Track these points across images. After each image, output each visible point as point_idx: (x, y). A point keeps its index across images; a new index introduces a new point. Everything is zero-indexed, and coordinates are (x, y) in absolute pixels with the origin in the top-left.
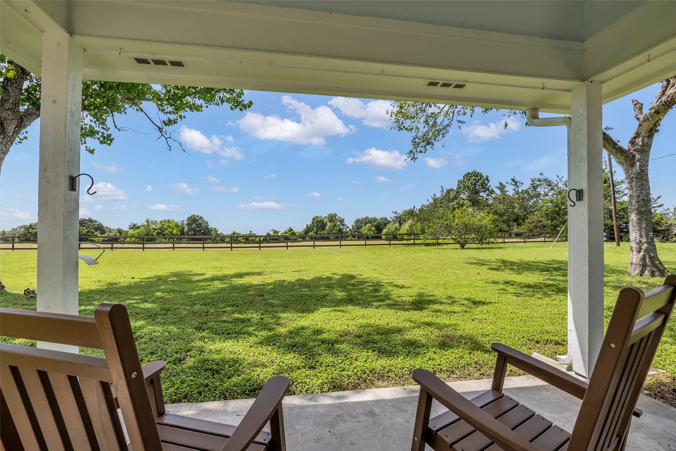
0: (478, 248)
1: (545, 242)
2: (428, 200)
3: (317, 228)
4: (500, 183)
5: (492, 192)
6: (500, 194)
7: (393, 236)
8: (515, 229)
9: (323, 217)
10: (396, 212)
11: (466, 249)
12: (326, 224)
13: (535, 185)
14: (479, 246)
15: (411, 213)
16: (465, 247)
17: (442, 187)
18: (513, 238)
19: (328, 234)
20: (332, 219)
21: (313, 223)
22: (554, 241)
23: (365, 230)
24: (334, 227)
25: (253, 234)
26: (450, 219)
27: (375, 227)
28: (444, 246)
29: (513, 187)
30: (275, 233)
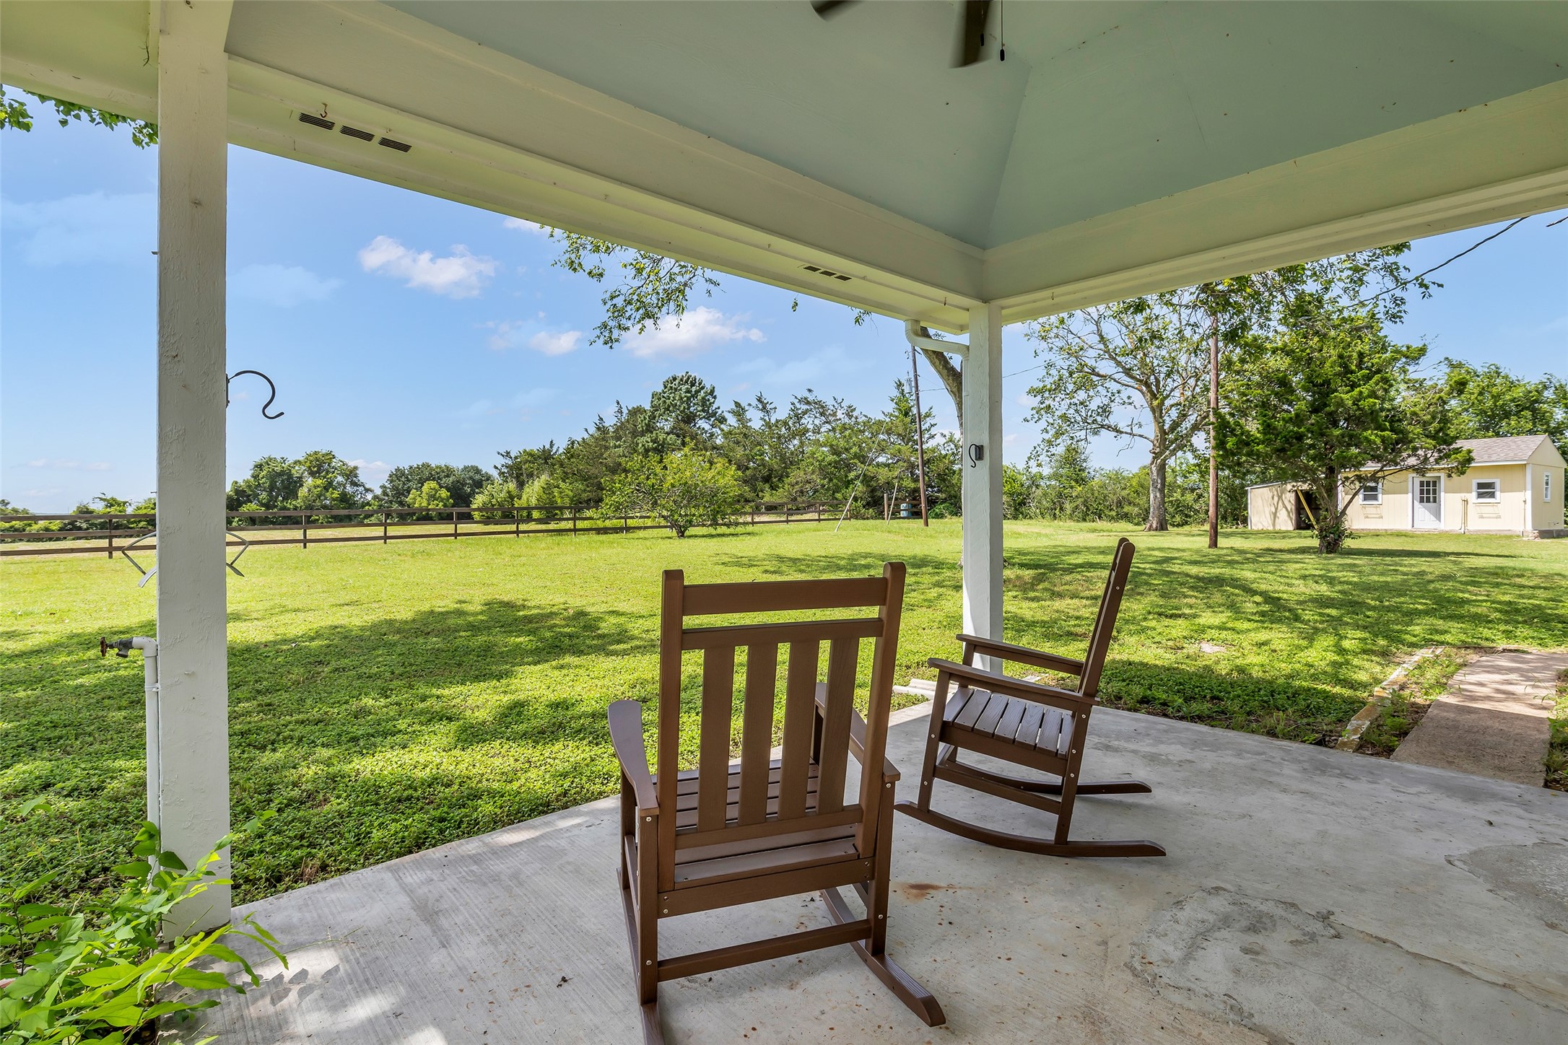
0: (712, 536)
1: (819, 520)
2: (586, 430)
3: (270, 494)
4: (736, 402)
5: (723, 420)
6: (736, 425)
7: (503, 512)
8: (768, 497)
9: (291, 460)
10: (508, 453)
11: (690, 537)
12: (299, 482)
13: (800, 412)
14: (711, 531)
15: (545, 458)
16: (687, 533)
17: (618, 403)
18: (762, 514)
19: (306, 508)
20: (320, 466)
21: (255, 477)
22: (839, 519)
23: (418, 498)
24: (326, 489)
25: (15, 511)
26: (656, 475)
27: (448, 489)
28: (641, 533)
29: (761, 414)
30: (112, 505)
